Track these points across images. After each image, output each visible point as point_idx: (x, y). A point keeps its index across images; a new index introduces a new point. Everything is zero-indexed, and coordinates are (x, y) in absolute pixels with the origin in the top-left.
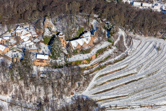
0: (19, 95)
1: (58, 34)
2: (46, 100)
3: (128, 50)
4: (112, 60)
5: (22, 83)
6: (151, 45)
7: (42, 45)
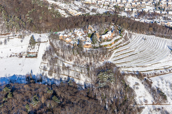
0: (77, 62)
1: (95, 32)
2: (91, 64)
3: (130, 40)
4: (122, 45)
5: (78, 56)
6: (141, 38)
7: (88, 38)
